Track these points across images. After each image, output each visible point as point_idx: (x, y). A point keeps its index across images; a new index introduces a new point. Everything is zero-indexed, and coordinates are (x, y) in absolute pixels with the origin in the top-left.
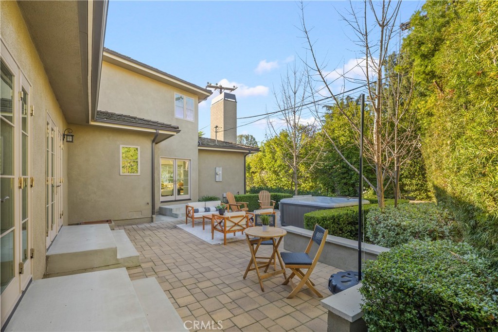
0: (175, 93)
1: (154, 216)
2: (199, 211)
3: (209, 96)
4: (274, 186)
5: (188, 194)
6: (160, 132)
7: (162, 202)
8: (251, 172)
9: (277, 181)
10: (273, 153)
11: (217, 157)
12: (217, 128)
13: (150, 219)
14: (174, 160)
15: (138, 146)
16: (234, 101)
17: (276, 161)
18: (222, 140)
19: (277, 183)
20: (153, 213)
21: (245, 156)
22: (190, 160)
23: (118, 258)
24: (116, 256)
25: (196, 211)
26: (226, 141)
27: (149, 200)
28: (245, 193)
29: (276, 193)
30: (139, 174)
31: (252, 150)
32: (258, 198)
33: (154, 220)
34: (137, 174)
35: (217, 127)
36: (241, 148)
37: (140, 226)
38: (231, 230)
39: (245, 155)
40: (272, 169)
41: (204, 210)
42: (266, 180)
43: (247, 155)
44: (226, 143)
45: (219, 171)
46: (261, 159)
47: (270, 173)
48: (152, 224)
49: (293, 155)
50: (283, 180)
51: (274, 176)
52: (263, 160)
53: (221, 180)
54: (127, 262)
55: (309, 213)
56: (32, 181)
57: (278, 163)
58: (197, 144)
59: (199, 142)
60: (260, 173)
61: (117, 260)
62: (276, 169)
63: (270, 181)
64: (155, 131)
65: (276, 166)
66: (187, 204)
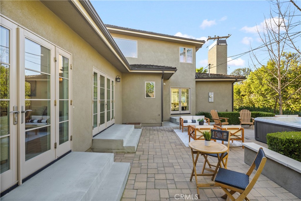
0: (180, 47)
1: (162, 123)
2: (188, 122)
3: (202, 45)
4: (261, 106)
5: (188, 110)
6: (165, 72)
7: (171, 114)
8: (241, 95)
9: (264, 102)
10: (260, 79)
11: (210, 86)
12: (210, 66)
13: (161, 124)
14: (179, 89)
15: (154, 81)
16: (225, 44)
17: (263, 86)
18: (215, 73)
19: (264, 104)
20: (162, 121)
21: (233, 84)
22: (190, 88)
23: (124, 146)
24: (123, 144)
25: (186, 122)
26: (217, 74)
27: (160, 113)
28: (233, 111)
29: (258, 112)
30: (154, 97)
31: (238, 78)
32: (238, 115)
33: (163, 125)
34: (153, 98)
35: (210, 64)
36: (229, 78)
37: (154, 128)
38: (200, 138)
39: (233, 82)
40: (259, 92)
41: (191, 122)
42: (254, 101)
43: (234, 82)
44: (218, 75)
45: (212, 95)
46: (249, 85)
47: (258, 95)
48: (161, 128)
49: (277, 80)
50: (270, 101)
51: (261, 98)
52: (251, 85)
53: (213, 101)
54: (128, 149)
55: (274, 134)
56: (71, 102)
57: (266, 87)
58: (195, 77)
59: (196, 76)
60: (249, 96)
61: (123, 147)
62: (263, 92)
63: (258, 102)
64: (162, 72)
65: (263, 89)
66: (180, 117)
